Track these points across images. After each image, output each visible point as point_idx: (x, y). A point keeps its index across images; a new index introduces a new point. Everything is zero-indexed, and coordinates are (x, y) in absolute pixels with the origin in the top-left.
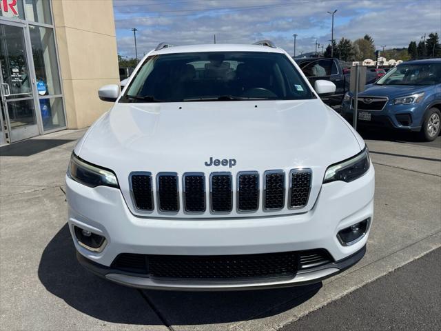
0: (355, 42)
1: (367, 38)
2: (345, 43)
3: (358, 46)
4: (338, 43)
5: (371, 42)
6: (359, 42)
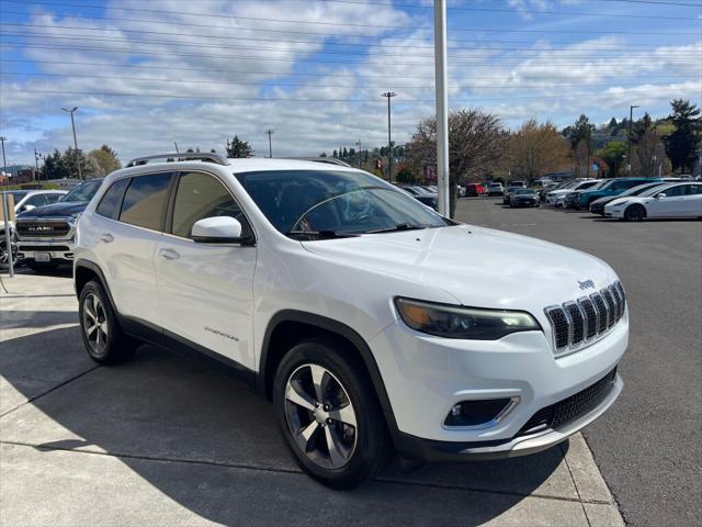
0: (90, 155)
1: (105, 148)
2: (74, 155)
3: (95, 160)
4: (62, 154)
5: (113, 155)
6: (95, 154)
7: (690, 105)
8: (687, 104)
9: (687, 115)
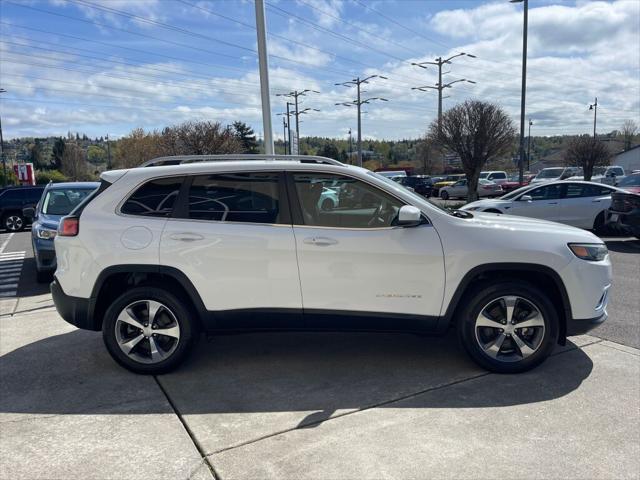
7: (247, 126)
8: (244, 126)
9: (245, 134)
